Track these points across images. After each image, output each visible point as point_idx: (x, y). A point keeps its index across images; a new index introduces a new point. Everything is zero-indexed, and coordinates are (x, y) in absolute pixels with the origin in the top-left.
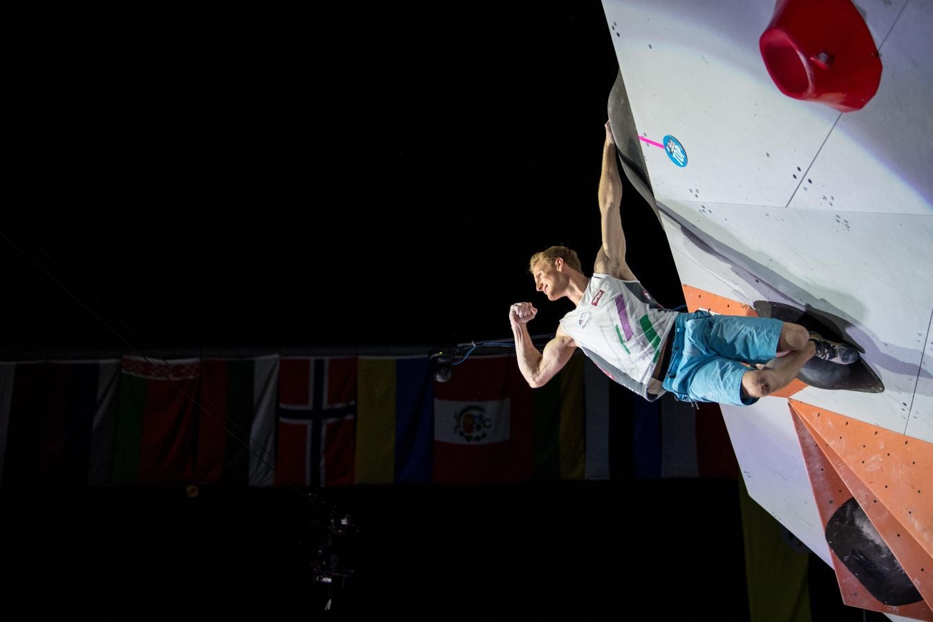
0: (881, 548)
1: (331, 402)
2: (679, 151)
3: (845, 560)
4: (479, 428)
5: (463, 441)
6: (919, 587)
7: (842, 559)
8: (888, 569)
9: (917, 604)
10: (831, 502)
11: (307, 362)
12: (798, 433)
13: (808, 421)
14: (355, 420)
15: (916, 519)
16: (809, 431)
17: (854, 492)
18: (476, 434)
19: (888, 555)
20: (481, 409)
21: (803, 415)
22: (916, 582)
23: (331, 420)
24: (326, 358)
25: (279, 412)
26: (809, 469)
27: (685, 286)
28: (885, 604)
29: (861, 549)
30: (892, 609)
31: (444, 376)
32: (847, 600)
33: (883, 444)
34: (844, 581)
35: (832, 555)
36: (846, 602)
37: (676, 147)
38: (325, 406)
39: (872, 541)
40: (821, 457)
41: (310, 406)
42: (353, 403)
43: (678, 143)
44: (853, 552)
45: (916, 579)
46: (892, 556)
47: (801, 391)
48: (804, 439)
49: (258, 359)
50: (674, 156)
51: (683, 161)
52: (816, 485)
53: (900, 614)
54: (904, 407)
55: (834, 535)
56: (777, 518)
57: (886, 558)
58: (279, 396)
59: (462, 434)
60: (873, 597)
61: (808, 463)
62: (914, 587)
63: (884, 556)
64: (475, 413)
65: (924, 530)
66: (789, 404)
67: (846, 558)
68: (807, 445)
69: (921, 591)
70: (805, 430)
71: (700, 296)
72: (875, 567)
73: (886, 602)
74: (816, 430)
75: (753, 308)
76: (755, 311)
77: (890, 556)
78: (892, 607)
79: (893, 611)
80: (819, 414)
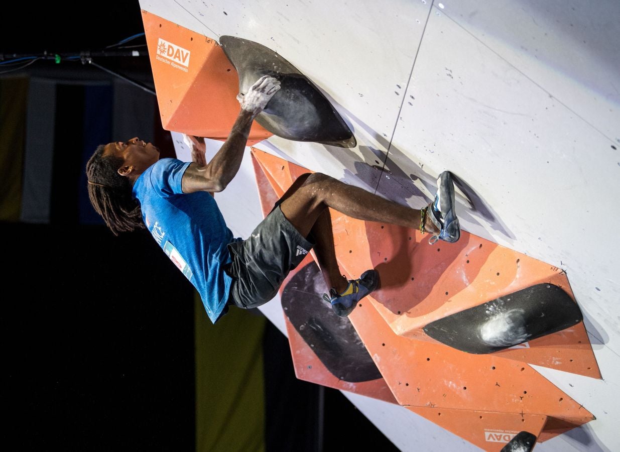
3: (301, 329)
6: (378, 364)
7: (297, 328)
8: (346, 341)
9: (376, 381)
12: (259, 186)
13: (271, 174)
16: (272, 185)
19: (348, 326)
21: (266, 168)
22: (376, 359)
27: (145, 12)
28: (340, 379)
29: (319, 317)
30: (348, 385)
32: (300, 373)
34: (298, 352)
35: (287, 323)
36: (300, 376)
44: (311, 321)
45: (376, 355)
46: (352, 327)
53: (358, 391)
55: (291, 301)
60: (329, 372)
62: (373, 363)
63: (344, 327)
66: (252, 154)
67: (302, 327)
68: (268, 200)
69: (380, 368)
70: (267, 184)
71: (161, 26)
72: (333, 338)
73: (342, 378)
74: (278, 184)
75: (219, 43)
76: (221, 47)
77: (350, 327)
78: (348, 383)
79: (350, 388)
80: (283, 167)
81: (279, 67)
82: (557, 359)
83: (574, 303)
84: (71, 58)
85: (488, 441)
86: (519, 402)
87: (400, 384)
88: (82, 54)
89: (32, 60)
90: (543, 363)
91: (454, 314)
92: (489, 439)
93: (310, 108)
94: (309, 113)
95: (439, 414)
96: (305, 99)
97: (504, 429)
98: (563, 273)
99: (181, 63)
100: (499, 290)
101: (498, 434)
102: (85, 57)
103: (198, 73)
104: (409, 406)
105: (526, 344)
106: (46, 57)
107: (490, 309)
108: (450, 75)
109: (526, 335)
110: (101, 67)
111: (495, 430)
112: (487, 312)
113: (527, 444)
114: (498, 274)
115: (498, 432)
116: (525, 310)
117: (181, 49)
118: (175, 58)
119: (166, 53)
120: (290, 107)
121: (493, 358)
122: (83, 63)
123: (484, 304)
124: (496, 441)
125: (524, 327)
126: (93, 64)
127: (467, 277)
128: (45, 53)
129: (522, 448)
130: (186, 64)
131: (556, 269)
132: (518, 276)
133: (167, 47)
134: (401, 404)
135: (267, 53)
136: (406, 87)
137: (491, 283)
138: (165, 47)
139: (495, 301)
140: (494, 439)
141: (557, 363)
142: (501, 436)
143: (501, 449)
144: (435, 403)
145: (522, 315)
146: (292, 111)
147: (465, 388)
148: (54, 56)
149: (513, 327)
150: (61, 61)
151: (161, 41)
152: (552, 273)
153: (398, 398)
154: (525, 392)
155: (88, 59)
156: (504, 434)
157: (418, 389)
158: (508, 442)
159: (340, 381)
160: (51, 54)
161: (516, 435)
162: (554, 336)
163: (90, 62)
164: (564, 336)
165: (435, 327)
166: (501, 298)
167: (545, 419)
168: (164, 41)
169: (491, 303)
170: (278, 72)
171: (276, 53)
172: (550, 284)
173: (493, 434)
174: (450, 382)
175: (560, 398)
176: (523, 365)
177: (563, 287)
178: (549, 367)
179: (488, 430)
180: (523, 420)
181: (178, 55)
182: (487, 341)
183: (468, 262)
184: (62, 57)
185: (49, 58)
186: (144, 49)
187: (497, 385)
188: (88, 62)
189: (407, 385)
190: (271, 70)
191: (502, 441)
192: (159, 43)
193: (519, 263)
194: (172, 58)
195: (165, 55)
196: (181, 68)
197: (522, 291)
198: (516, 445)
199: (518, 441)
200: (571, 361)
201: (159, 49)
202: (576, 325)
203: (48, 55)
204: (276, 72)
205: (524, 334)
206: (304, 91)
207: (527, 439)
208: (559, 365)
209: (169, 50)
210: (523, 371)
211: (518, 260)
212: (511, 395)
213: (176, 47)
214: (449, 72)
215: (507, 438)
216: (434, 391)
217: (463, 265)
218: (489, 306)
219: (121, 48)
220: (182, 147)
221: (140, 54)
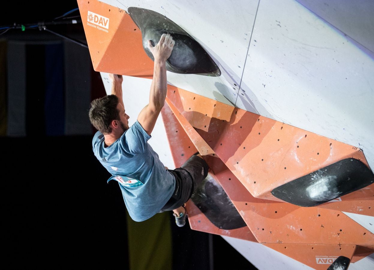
0: (217, 188)
6: (244, 217)
8: (222, 203)
9: (243, 228)
10: (182, 155)
15: (242, 168)
16: (168, 104)
17: (199, 148)
19: (223, 193)
26: (167, 131)
28: (220, 228)
30: (225, 232)
33: (219, 113)
34: (191, 212)
36: (193, 227)
39: (212, 183)
40: (176, 123)
44: (198, 191)
45: (242, 211)
52: (172, 143)
53: (231, 235)
54: (235, 87)
57: (221, 195)
60: (212, 224)
61: (166, 127)
62: (240, 217)
63: (220, 194)
65: (247, 176)
67: (193, 196)
68: (166, 114)
69: (245, 219)
71: (89, 2)
72: (213, 201)
73: (221, 227)
74: (172, 103)
75: (128, 12)
76: (129, 14)
77: (224, 194)
78: (225, 230)
79: (226, 233)
80: (175, 91)
81: (168, 25)
82: (361, 207)
83: (369, 170)
84: (32, 27)
85: (318, 263)
86: (337, 237)
87: (258, 229)
88: (39, 24)
89: (6, 29)
90: (351, 211)
91: (290, 182)
92: (319, 262)
93: (189, 52)
94: (189, 55)
95: (285, 248)
96: (186, 46)
97: (329, 255)
98: (361, 150)
99: (104, 26)
100: (319, 164)
101: (324, 259)
102: (41, 25)
103: (115, 32)
104: (265, 243)
105: (339, 198)
106: (15, 27)
107: (314, 177)
108: (279, 25)
109: (339, 192)
110: (52, 32)
111: (323, 256)
112: (312, 179)
113: (344, 264)
114: (318, 154)
115: (325, 257)
116: (337, 176)
117: (103, 17)
118: (99, 23)
119: (93, 21)
120: (176, 52)
121: (318, 209)
122: (40, 30)
123: (310, 174)
124: (324, 263)
125: (337, 188)
126: (47, 30)
127: (298, 157)
128: (15, 24)
129: (341, 267)
130: (107, 27)
131: (356, 148)
132: (331, 154)
133: (93, 16)
134: (260, 242)
135: (159, 17)
136: (251, 34)
137: (314, 160)
138: (93, 17)
139: (317, 171)
140: (322, 262)
141: (361, 210)
142: (326, 260)
143: (327, 268)
144: (282, 241)
145: (336, 180)
146: (178, 54)
147: (301, 230)
148: (21, 26)
149: (330, 188)
150: (26, 29)
151: (89, 13)
152: (354, 151)
153: (258, 238)
154: (341, 230)
155: (43, 27)
156: (328, 259)
157: (271, 232)
158: (331, 264)
159: (220, 229)
160: (19, 25)
161: (336, 259)
162: (357, 192)
163: (45, 29)
164: (364, 192)
165: (279, 191)
166: (321, 169)
167: (355, 247)
168: (91, 13)
169: (314, 173)
170: (167, 29)
171: (165, 17)
172: (352, 159)
173: (321, 259)
174: (291, 226)
175: (363, 234)
176: (338, 212)
177: (361, 160)
178: (355, 213)
179: (318, 256)
180: (340, 249)
181: (101, 21)
182: (313, 198)
183: (298, 147)
184: (26, 26)
185: (17, 28)
186: (79, 19)
187: (322, 226)
188: (43, 29)
189: (263, 229)
190: (162, 28)
191: (328, 263)
192: (89, 14)
193: (331, 146)
194: (97, 24)
195: (93, 22)
196: (104, 30)
197: (335, 164)
198: (337, 265)
199: (338, 263)
200: (370, 208)
201: (89, 18)
202: (371, 185)
203: (17, 26)
204: (166, 29)
205: (337, 192)
206: (185, 41)
207: (344, 261)
208: (362, 211)
209: (95, 18)
210: (339, 217)
211: (331, 144)
212: (331, 233)
213: (99, 17)
214: (279, 23)
215: (330, 261)
216: (281, 233)
217: (295, 149)
218: (313, 175)
219: (64, 18)
220: (108, 82)
221: (77, 22)
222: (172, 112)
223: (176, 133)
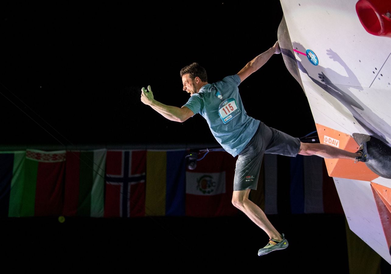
1: (133, 173)
2: (314, 57)
4: (209, 187)
5: (201, 194)
11: (120, 153)
12: (375, 199)
13: (381, 194)
14: (145, 183)
16: (381, 199)
18: (208, 189)
20: (211, 177)
21: (378, 191)
23: (133, 183)
24: (131, 151)
25: (106, 179)
26: (381, 218)
27: (317, 124)
31: (192, 166)
37: (313, 55)
38: (130, 175)
40: (387, 212)
41: (122, 176)
42: (144, 174)
43: (314, 53)
47: (377, 178)
48: (379, 203)
49: (95, 151)
50: (311, 60)
51: (316, 62)
52: (384, 226)
56: (365, 241)
58: (106, 171)
59: (201, 190)
61: (381, 215)
64: (208, 179)
66: (371, 185)
70: (379, 198)
71: (325, 130)
74: (384, 198)
75: (352, 136)
76: (353, 138)
80: (386, 190)
117: (335, 140)
118: (332, 144)
119: (328, 142)
130: (338, 146)
133: (328, 139)
151: (325, 137)
168: (327, 137)
181: (333, 142)
192: (325, 138)
201: (325, 140)
209: (329, 140)
213: (332, 139)
219: (306, 138)
220: (338, 183)
221: (315, 140)
222: (384, 204)
223: (387, 219)
